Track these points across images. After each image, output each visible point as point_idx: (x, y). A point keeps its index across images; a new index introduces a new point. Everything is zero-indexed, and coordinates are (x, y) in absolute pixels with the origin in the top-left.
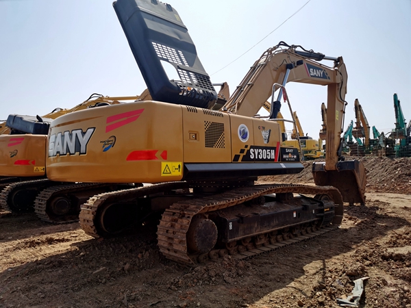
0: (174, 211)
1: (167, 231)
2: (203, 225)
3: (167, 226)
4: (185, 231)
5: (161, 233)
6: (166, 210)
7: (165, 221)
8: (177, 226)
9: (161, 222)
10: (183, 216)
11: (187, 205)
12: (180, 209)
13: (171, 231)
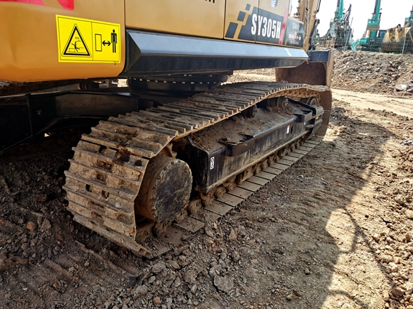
0: (102, 143)
1: (88, 187)
2: (168, 174)
3: (87, 175)
4: (132, 197)
5: (75, 188)
6: (84, 137)
7: (82, 164)
8: (112, 180)
9: (73, 165)
10: (124, 158)
11: (131, 130)
12: (115, 140)
13: (97, 188)
